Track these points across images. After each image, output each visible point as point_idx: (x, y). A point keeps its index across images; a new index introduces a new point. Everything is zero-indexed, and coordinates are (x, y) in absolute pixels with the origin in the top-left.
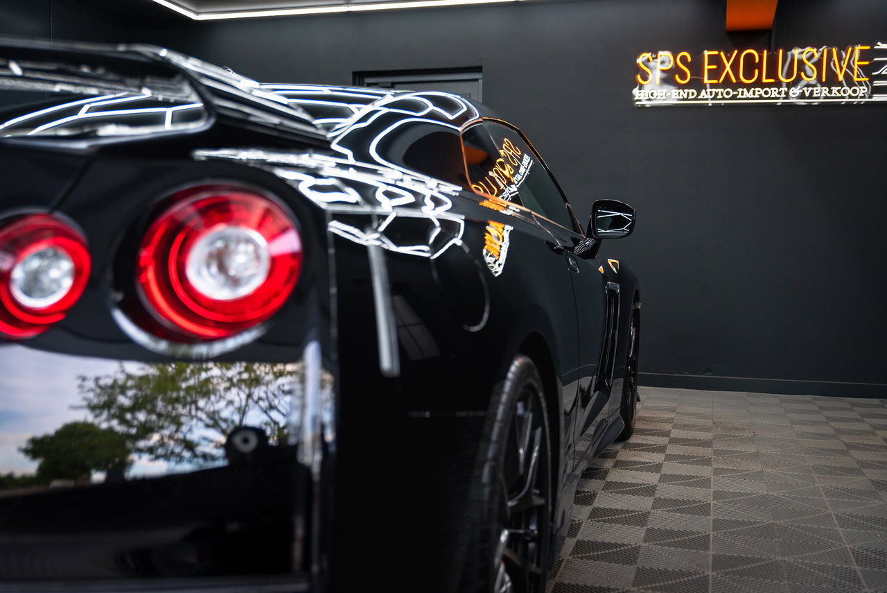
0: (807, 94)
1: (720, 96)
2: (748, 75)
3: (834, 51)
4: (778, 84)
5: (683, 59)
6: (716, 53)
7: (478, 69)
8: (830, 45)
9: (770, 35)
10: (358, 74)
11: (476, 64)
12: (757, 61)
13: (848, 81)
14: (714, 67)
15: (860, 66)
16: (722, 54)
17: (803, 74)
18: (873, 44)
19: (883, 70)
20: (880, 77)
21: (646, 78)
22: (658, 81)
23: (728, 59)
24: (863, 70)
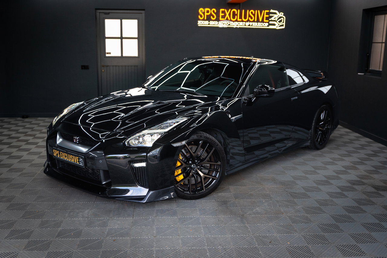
0: (251, 25)
2: (234, 18)
3: (259, 11)
4: (242, 21)
5: (214, 11)
7: (144, 10)
9: (240, 5)
10: (96, 9)
11: (143, 8)
12: (236, 13)
13: (263, 21)
14: (223, 14)
15: (266, 17)
16: (226, 10)
17: (250, 18)
18: (270, 10)
19: (272, 19)
20: (271, 21)
21: (201, 16)
22: (205, 18)
23: (228, 12)
24: (267, 18)
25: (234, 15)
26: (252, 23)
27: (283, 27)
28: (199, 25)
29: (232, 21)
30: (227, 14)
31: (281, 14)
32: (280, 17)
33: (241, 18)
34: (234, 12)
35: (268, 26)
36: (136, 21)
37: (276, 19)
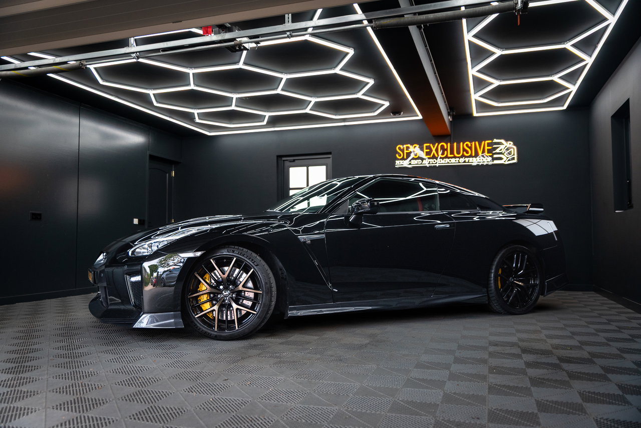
0: (467, 161)
1: (431, 163)
2: (442, 154)
3: (477, 143)
4: (455, 157)
6: (428, 145)
7: (330, 153)
8: (475, 141)
9: (451, 137)
10: (279, 156)
11: (329, 151)
12: (446, 147)
13: (483, 155)
14: (428, 150)
15: (488, 149)
16: (431, 145)
17: (465, 153)
18: (492, 140)
19: (497, 151)
20: (496, 153)
21: (400, 156)
22: (405, 157)
23: (434, 147)
24: (489, 151)
25: (443, 150)
26: (468, 159)
27: (515, 161)
28: (396, 166)
30: (434, 150)
31: (510, 144)
32: (509, 148)
33: (452, 152)
34: (442, 146)
35: (492, 161)
36: (324, 168)
37: (503, 151)
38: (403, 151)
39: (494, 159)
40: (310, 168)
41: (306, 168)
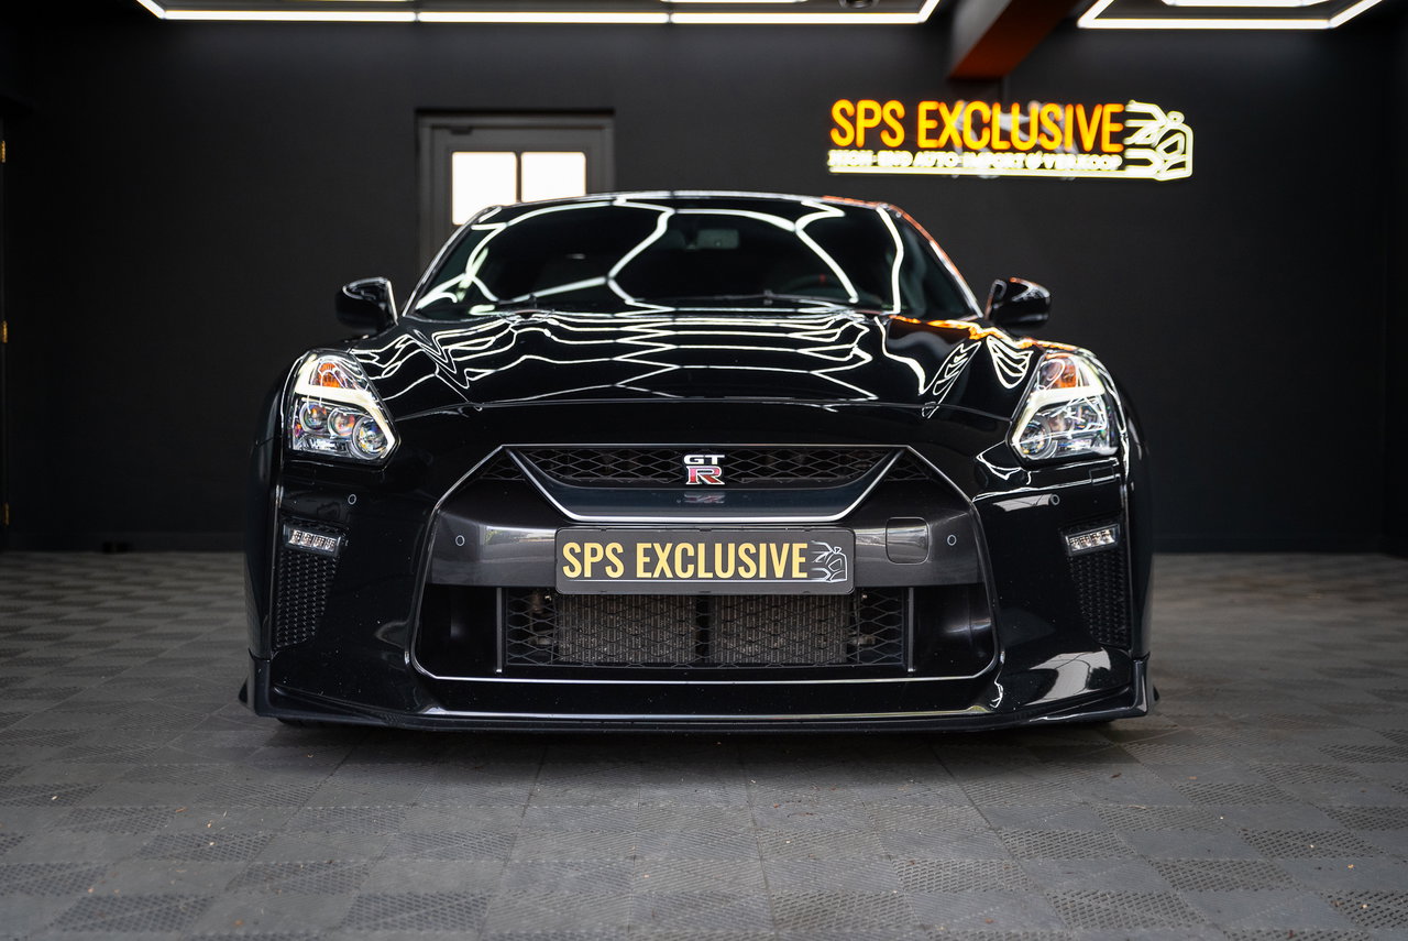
0: (1048, 165)
1: (940, 164)
2: (977, 136)
3: (1080, 110)
4: (1013, 150)
5: (893, 113)
6: (935, 106)
7: (608, 112)
8: (1075, 104)
9: (1002, 84)
10: (423, 112)
11: (606, 106)
12: (987, 118)
13: (1097, 149)
14: (932, 124)
15: (1111, 131)
16: (943, 107)
17: (1043, 139)
18: (1125, 103)
19: (1138, 138)
20: (1134, 146)
21: (843, 134)
22: (861, 140)
23: (951, 115)
24: (1116, 138)
25: (979, 125)
26: (1053, 157)
27: (1187, 172)
28: (834, 170)
29: (970, 150)
30: (950, 123)
31: (1175, 120)
32: (1171, 133)
33: (1005, 135)
34: (976, 115)
35: (1121, 168)
36: (578, 160)
37: (1154, 140)
38: (853, 120)
39: (1126, 163)
40: (527, 157)
41: (510, 157)
